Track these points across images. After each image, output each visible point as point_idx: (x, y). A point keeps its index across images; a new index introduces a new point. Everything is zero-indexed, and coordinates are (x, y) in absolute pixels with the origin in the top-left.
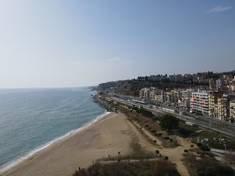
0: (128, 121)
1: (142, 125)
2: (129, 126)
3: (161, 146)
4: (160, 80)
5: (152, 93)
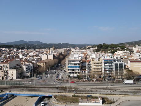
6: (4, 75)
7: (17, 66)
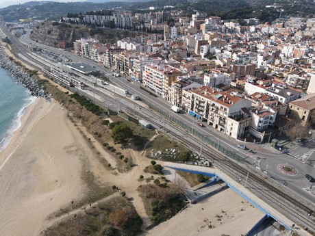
0: (69, 121)
1: (89, 128)
2: (73, 135)
3: (116, 171)
4: (102, 22)
5: (93, 50)
6: (220, 124)
7: (243, 112)
